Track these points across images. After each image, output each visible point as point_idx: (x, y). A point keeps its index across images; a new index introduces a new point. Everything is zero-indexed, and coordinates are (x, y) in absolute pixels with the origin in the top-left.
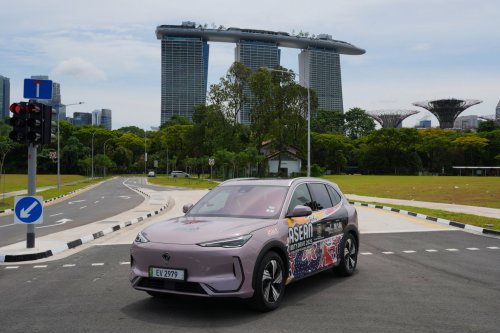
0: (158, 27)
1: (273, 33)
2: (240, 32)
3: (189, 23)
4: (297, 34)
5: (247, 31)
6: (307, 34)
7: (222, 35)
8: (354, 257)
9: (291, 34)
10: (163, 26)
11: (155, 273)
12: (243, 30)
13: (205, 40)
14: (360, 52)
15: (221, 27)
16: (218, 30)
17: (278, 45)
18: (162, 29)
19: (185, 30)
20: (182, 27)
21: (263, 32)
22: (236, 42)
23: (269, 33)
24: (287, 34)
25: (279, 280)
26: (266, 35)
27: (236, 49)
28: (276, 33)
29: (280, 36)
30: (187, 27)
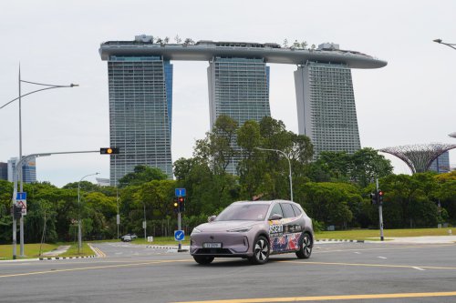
0: (102, 45)
1: (258, 45)
2: (214, 47)
3: (144, 37)
4: (290, 44)
5: (223, 44)
6: (304, 44)
7: (189, 51)
8: (310, 246)
9: (283, 46)
10: (108, 43)
11: (206, 246)
12: (218, 44)
13: (167, 59)
14: (380, 64)
15: (188, 41)
16: (184, 45)
17: (265, 61)
18: (107, 46)
19: (139, 47)
20: (134, 42)
21: (244, 45)
22: (209, 60)
23: (253, 45)
24: (277, 46)
25: (266, 250)
26: (249, 49)
27: (209, 69)
28: (262, 46)
29: (267, 49)
30: (142, 43)
